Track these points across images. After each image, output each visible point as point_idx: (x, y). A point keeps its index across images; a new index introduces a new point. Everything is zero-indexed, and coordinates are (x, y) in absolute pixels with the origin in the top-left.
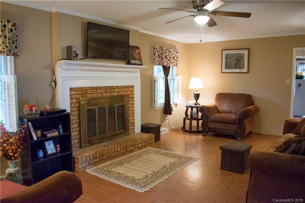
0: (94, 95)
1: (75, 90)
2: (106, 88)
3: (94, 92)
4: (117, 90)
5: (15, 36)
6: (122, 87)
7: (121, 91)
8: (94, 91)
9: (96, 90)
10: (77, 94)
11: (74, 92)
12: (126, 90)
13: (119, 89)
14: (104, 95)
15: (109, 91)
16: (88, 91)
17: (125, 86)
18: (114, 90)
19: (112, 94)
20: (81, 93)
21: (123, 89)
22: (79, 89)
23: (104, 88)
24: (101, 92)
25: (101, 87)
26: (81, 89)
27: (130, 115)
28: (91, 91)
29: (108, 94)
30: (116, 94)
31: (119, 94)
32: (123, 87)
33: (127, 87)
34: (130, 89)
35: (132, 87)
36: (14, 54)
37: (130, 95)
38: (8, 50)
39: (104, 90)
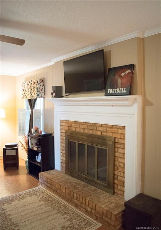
0: (77, 130)
1: (64, 122)
2: (88, 124)
3: (77, 126)
4: (101, 129)
5: (41, 86)
6: (107, 126)
7: (105, 130)
8: (77, 125)
10: (65, 126)
11: (63, 124)
12: (113, 131)
13: (103, 128)
14: (86, 131)
15: (91, 128)
16: (73, 124)
17: (112, 125)
18: (97, 128)
19: (94, 132)
20: (68, 125)
21: (109, 129)
23: (86, 124)
24: (83, 127)
25: (83, 122)
26: (68, 122)
27: (120, 168)
28: (74, 125)
29: (90, 132)
30: (99, 133)
31: (103, 134)
32: (109, 126)
33: (115, 127)
34: (120, 131)
35: (123, 128)
36: (41, 97)
37: (119, 140)
38: (37, 95)
39: (86, 126)
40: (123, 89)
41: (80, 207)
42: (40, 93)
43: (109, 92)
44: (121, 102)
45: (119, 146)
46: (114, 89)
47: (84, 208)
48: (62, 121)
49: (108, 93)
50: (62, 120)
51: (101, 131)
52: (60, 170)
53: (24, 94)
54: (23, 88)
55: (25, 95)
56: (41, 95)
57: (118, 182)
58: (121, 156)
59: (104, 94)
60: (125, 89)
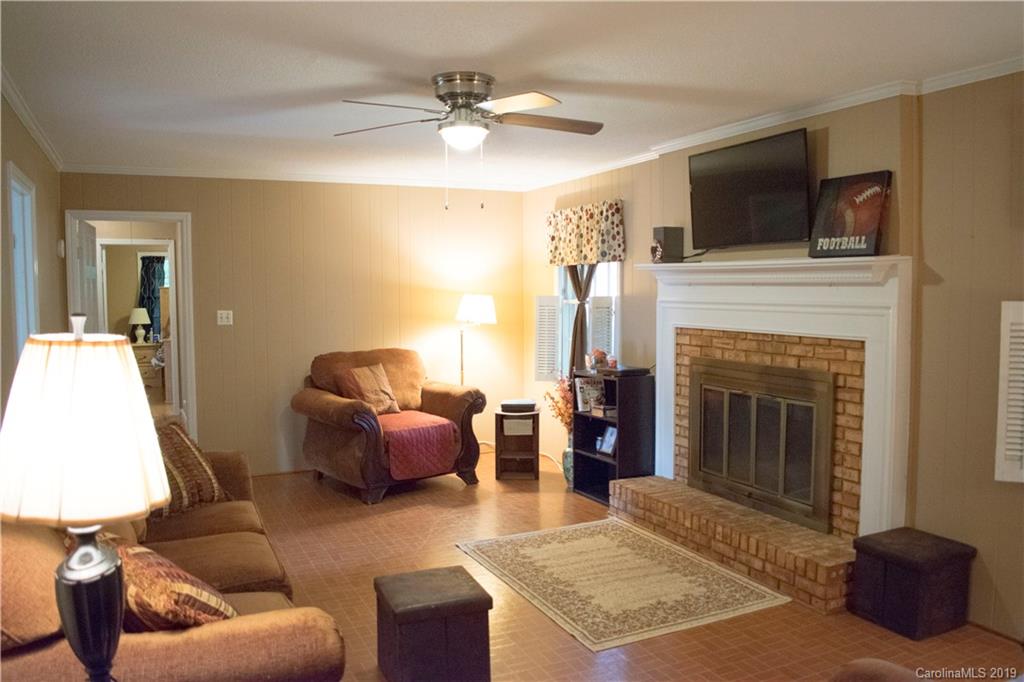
0: (726, 356)
1: (687, 334)
2: (761, 338)
3: (728, 344)
4: (797, 350)
5: (615, 226)
6: (815, 342)
7: (810, 355)
8: (728, 341)
9: (732, 342)
10: (690, 345)
11: (686, 340)
12: (833, 357)
13: (803, 347)
14: (755, 359)
15: (769, 349)
16: (715, 340)
17: (830, 340)
18: (786, 348)
19: (779, 359)
20: (699, 343)
21: (820, 350)
22: (695, 332)
23: (756, 338)
24: (745, 348)
25: (746, 333)
26: (699, 333)
27: (848, 458)
28: (720, 341)
29: (767, 360)
30: (792, 363)
31: (802, 363)
32: (820, 342)
33: (837, 343)
34: (851, 355)
35: (860, 345)
36: (614, 259)
37: (849, 379)
38: (599, 253)
39: (754, 343)
40: (858, 238)
41: (732, 562)
42: (610, 247)
43: (822, 247)
44: (852, 275)
45: (847, 396)
46: (833, 239)
47: (743, 564)
48: (680, 332)
49: (819, 248)
50: (681, 329)
51: (799, 357)
52: (672, 478)
53: (556, 248)
54: (551, 231)
55: (558, 252)
56: (612, 253)
57: (843, 498)
58: (853, 423)
59: (806, 251)
60: (863, 238)
